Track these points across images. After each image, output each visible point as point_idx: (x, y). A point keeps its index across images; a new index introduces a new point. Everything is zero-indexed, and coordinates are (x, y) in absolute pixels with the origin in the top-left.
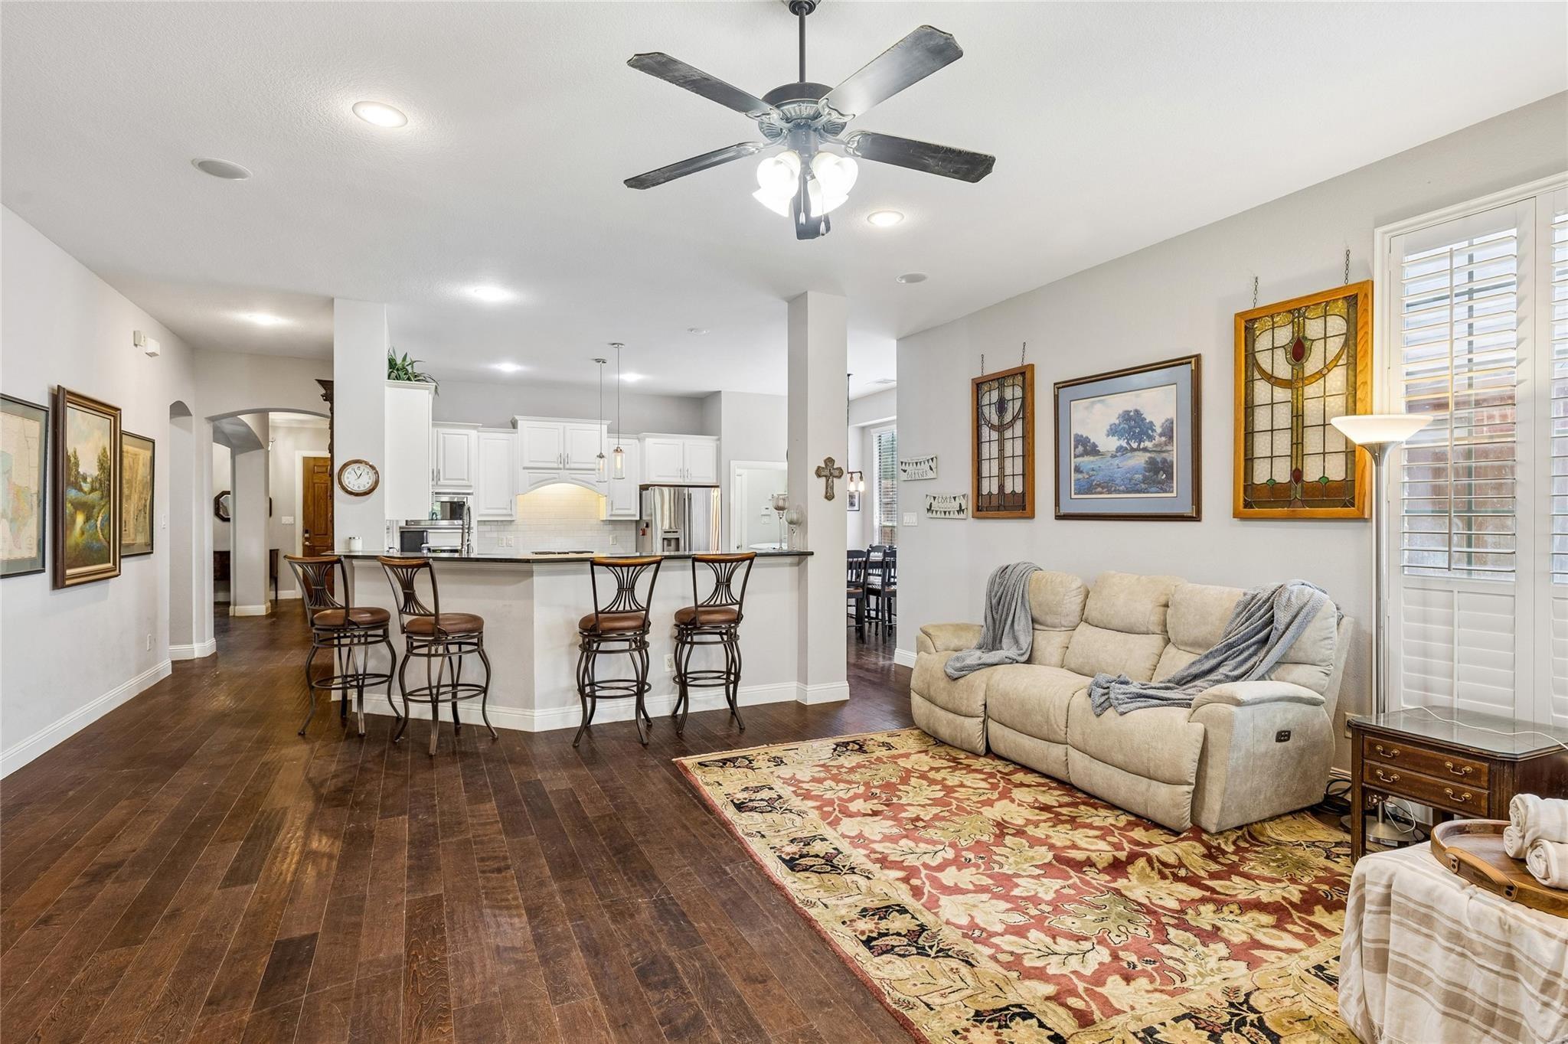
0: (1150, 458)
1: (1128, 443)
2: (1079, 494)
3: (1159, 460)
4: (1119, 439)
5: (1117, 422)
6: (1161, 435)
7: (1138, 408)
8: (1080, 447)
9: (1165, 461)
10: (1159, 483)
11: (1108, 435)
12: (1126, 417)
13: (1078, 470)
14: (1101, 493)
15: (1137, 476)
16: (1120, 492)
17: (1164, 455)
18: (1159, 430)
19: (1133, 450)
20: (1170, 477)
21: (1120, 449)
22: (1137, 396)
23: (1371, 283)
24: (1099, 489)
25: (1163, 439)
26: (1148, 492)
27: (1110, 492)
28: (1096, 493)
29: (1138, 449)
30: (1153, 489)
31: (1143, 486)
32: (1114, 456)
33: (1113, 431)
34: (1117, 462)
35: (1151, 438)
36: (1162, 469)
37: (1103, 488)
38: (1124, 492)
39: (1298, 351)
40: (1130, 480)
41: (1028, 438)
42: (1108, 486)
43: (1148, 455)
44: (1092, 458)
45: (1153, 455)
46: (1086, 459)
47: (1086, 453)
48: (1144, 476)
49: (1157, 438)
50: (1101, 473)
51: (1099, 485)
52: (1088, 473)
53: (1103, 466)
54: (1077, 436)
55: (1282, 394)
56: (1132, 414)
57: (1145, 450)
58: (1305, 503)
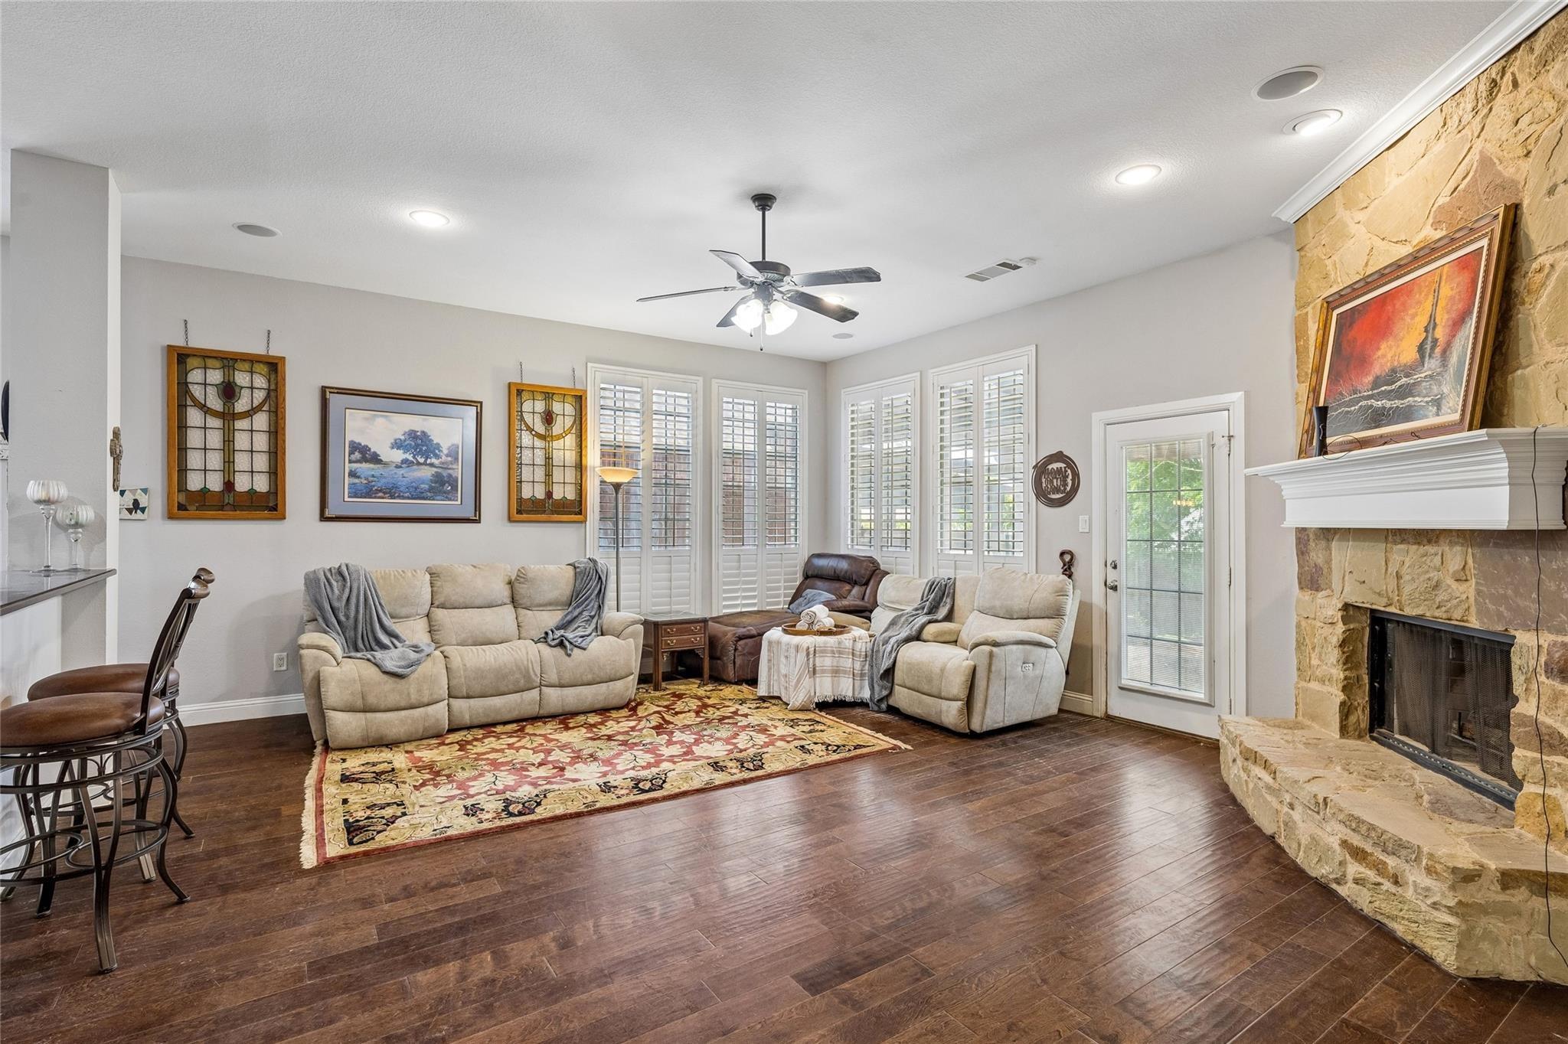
0: (436, 472)
1: (414, 457)
2: (356, 496)
3: (445, 474)
4: (404, 453)
5: (403, 438)
6: (447, 456)
7: (425, 430)
8: (357, 453)
9: (450, 476)
10: (445, 493)
11: (393, 448)
12: (412, 434)
13: (352, 474)
14: (383, 498)
15: (422, 486)
16: (404, 498)
17: (450, 471)
18: (445, 451)
19: (419, 464)
20: (455, 488)
21: (405, 461)
22: (424, 420)
23: (585, 391)
24: (380, 494)
25: (449, 459)
26: (433, 500)
27: (392, 497)
28: (375, 498)
29: (425, 464)
30: (438, 498)
31: (429, 494)
32: (397, 467)
33: (397, 445)
34: (402, 472)
35: (437, 457)
36: (448, 482)
37: (385, 493)
38: (408, 498)
39: (549, 418)
40: (416, 489)
41: (276, 433)
42: (391, 492)
43: (435, 470)
44: (372, 466)
45: (439, 470)
46: (365, 465)
47: (364, 460)
48: (430, 486)
49: (444, 457)
50: (383, 481)
51: (380, 491)
52: (366, 479)
53: (385, 475)
54: (352, 443)
55: (538, 443)
56: (419, 434)
57: (432, 465)
58: (553, 512)
